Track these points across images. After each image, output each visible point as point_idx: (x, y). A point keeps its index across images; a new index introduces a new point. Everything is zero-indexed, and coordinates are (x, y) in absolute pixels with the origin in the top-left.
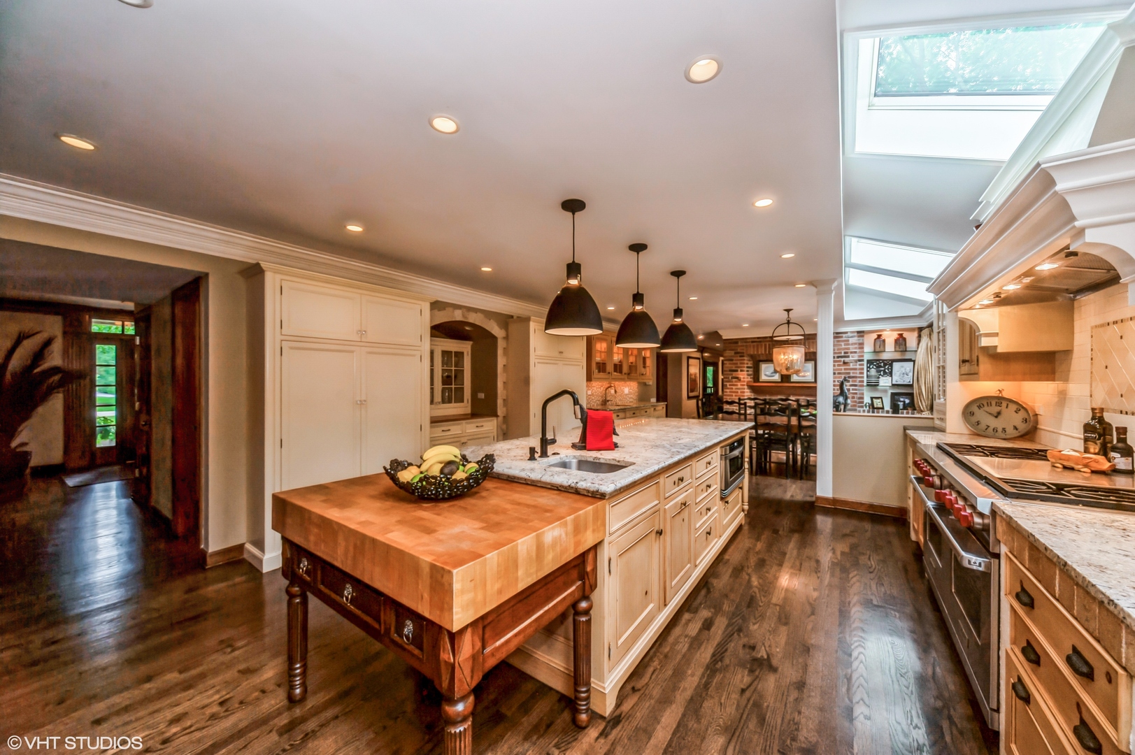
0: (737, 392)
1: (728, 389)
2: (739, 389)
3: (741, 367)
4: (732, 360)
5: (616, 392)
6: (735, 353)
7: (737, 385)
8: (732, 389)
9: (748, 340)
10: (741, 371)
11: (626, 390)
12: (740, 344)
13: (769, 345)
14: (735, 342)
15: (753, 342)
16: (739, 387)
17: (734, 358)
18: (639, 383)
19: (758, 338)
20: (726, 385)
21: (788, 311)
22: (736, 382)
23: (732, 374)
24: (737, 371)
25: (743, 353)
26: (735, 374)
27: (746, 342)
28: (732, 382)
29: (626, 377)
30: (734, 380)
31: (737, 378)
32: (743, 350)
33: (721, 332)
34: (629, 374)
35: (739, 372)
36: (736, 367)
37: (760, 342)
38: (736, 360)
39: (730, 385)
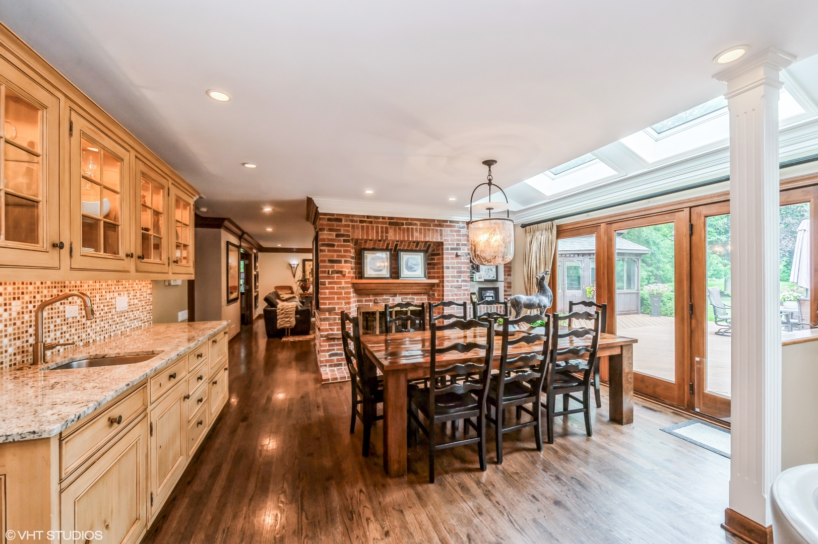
0: (341, 293)
1: (327, 288)
2: (343, 288)
3: (345, 256)
4: (333, 246)
5: (90, 313)
6: (337, 236)
7: (340, 283)
8: (333, 288)
9: (355, 219)
10: (346, 262)
11: (122, 302)
12: (343, 223)
13: (382, 228)
14: (336, 219)
15: (361, 222)
16: (343, 285)
17: (336, 244)
18: (155, 282)
19: (368, 217)
20: (324, 284)
21: (489, 163)
22: (338, 278)
23: (333, 267)
24: (340, 262)
25: (348, 236)
26: (336, 267)
27: (352, 221)
28: (333, 278)
29: (131, 264)
30: (336, 275)
31: (341, 272)
32: (348, 231)
33: (317, 201)
34: (141, 258)
35: (343, 264)
36: (338, 256)
37: (371, 222)
38: (338, 246)
39: (330, 283)
